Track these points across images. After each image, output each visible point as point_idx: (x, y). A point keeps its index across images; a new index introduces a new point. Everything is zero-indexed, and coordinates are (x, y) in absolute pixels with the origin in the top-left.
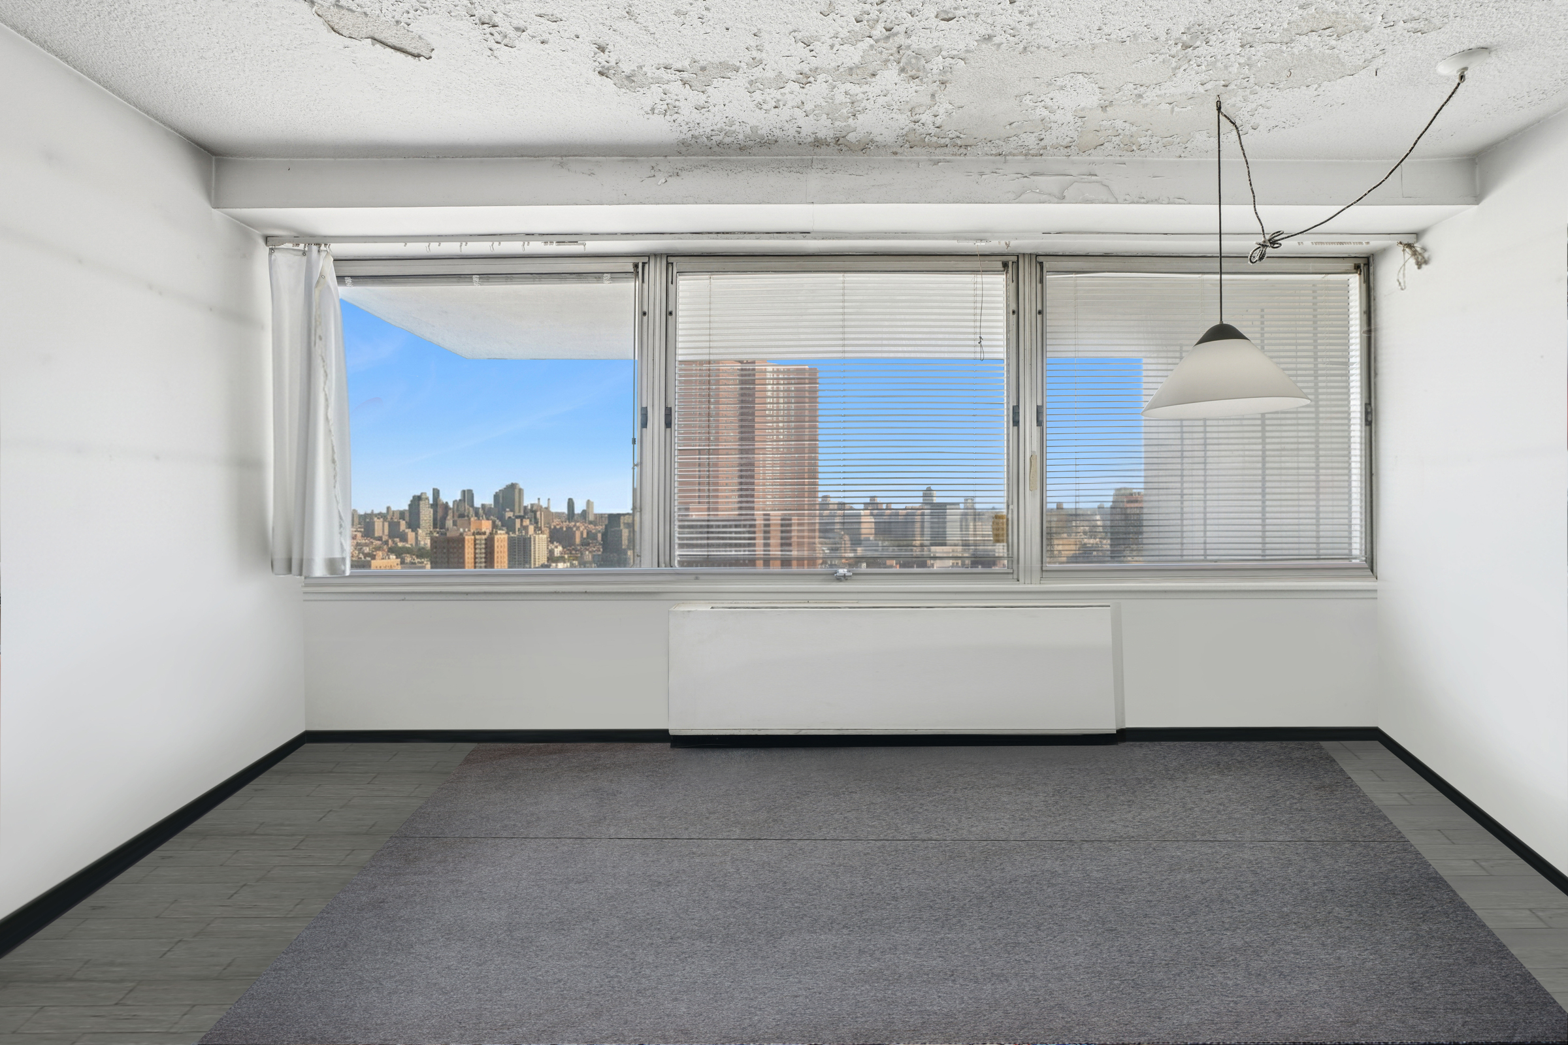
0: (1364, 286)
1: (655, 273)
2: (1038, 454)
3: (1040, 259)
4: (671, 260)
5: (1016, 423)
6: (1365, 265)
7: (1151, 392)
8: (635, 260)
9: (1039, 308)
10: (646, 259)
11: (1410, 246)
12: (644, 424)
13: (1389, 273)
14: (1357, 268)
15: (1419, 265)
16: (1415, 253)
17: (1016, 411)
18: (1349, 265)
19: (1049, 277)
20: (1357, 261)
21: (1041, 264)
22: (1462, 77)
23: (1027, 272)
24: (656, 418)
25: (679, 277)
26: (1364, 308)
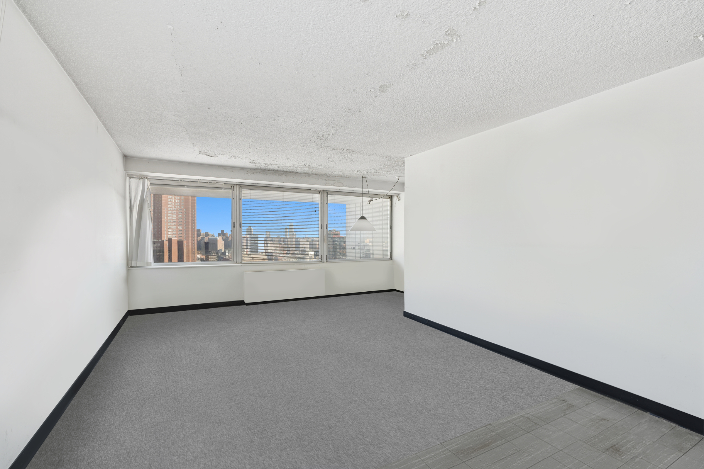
0: (391, 201)
1: (237, 189)
2: (326, 235)
3: (327, 192)
4: (241, 186)
5: (322, 228)
6: (391, 197)
7: (352, 224)
8: (232, 185)
9: (327, 202)
10: (234, 185)
11: (397, 196)
12: (234, 227)
13: (395, 199)
14: (389, 198)
15: (399, 200)
16: (398, 198)
17: (322, 225)
18: (388, 197)
19: (329, 196)
20: (390, 196)
21: (327, 193)
22: (399, 179)
23: (324, 195)
24: (237, 225)
25: (243, 190)
26: (390, 206)
